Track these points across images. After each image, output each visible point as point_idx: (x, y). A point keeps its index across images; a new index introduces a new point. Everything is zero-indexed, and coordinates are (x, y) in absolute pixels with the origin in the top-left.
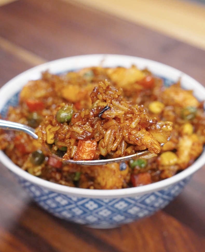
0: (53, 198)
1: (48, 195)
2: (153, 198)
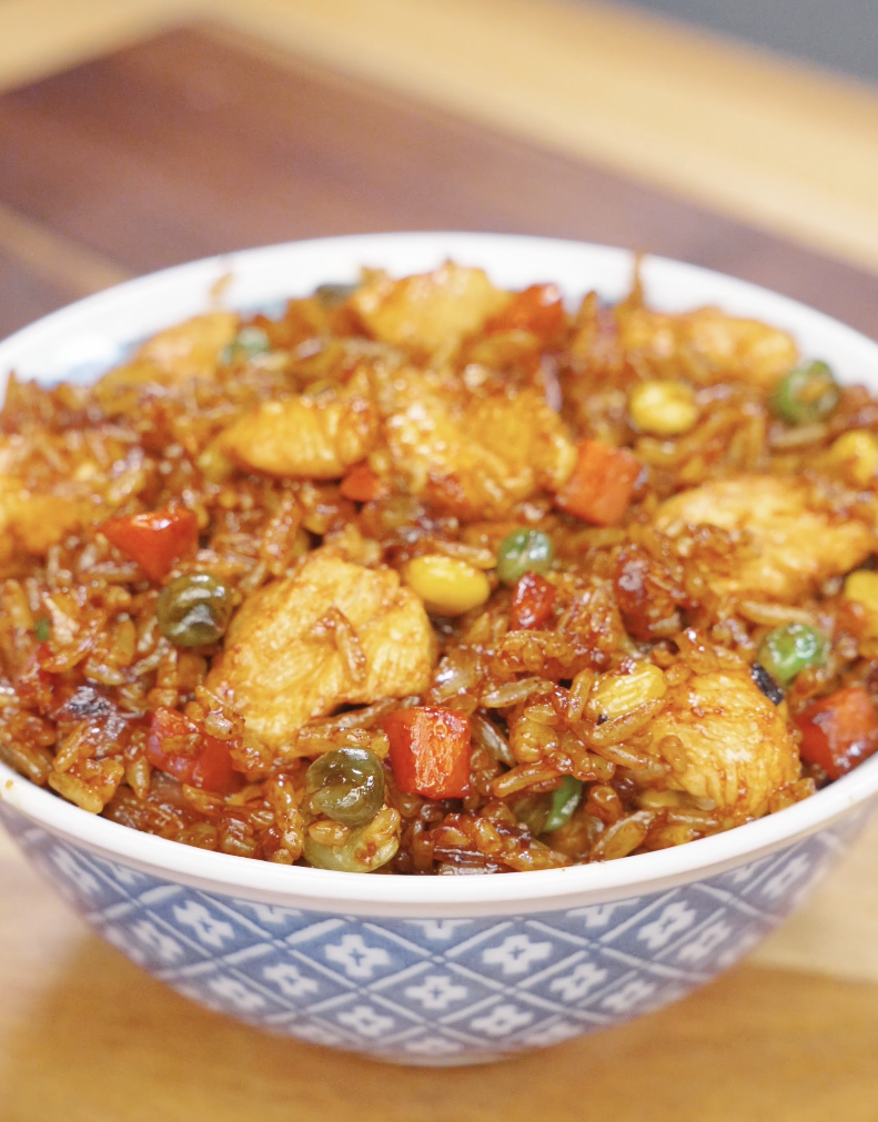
0: (164, 908)
1: (136, 893)
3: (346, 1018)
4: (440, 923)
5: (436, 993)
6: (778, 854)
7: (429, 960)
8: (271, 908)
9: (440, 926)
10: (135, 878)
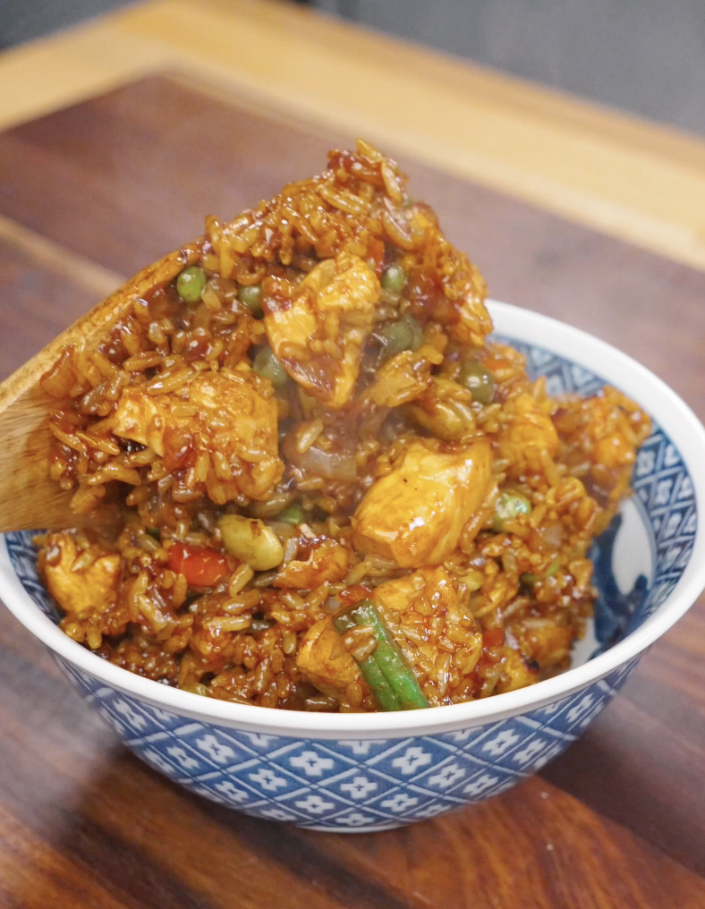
0: (190, 739)
1: (171, 727)
2: (508, 737)
3: (300, 804)
4: (361, 742)
5: (359, 788)
6: (574, 696)
7: (356, 766)
8: (258, 735)
9: (361, 745)
10: (171, 718)
